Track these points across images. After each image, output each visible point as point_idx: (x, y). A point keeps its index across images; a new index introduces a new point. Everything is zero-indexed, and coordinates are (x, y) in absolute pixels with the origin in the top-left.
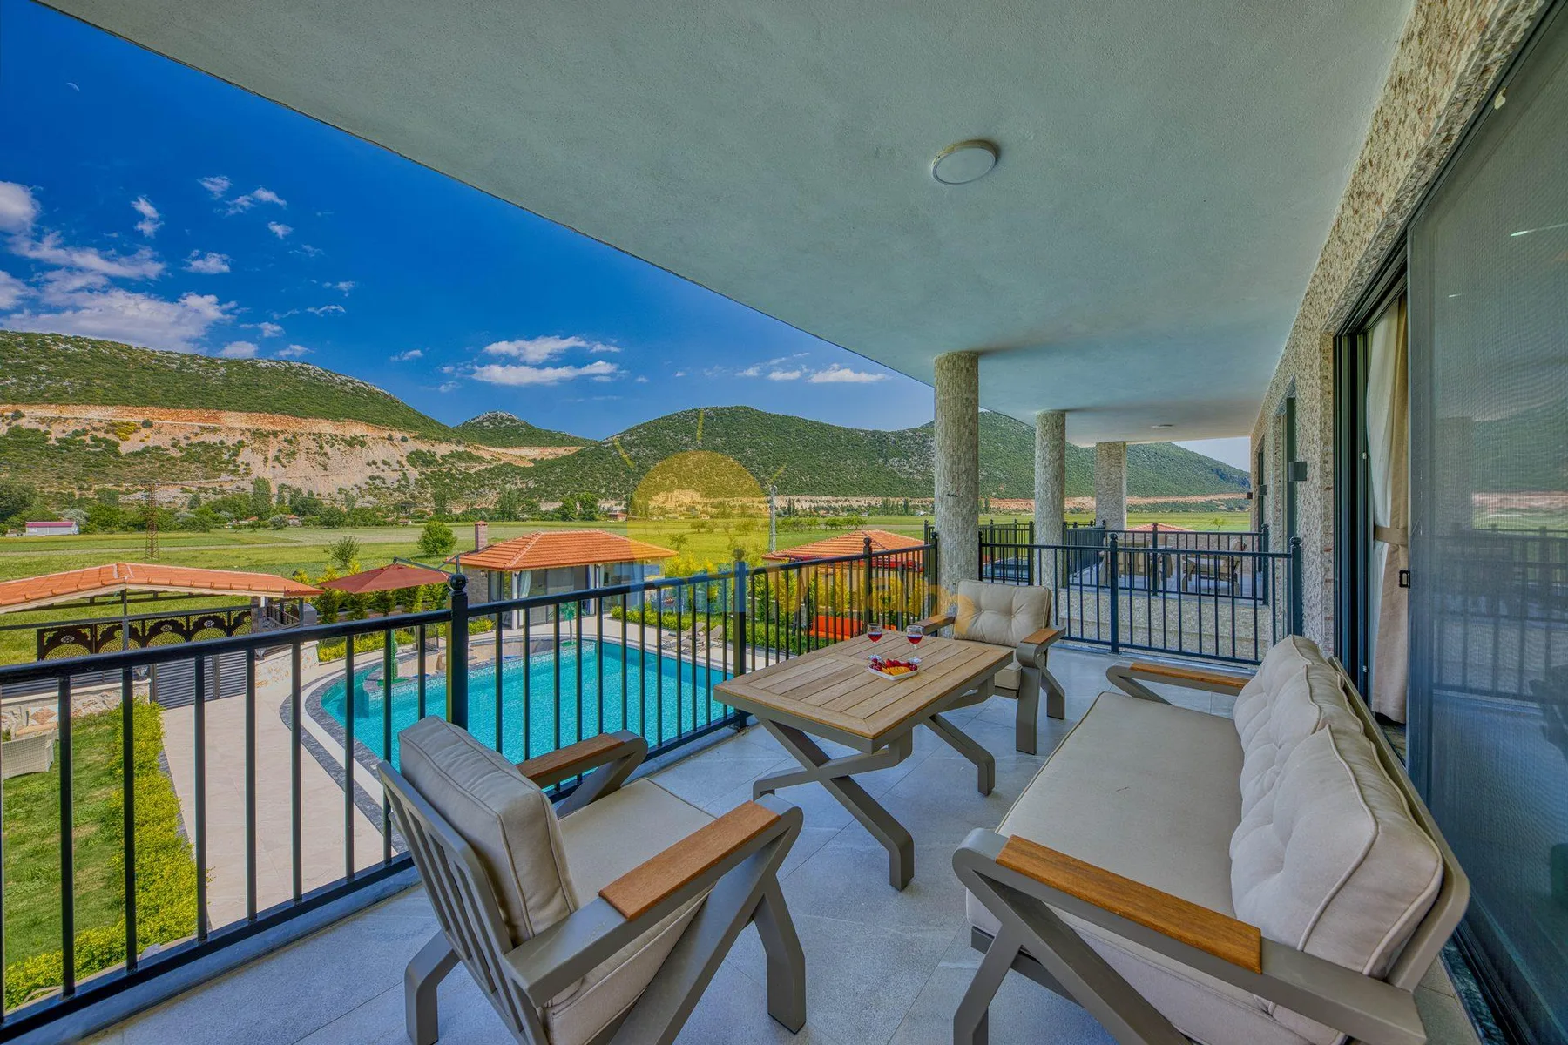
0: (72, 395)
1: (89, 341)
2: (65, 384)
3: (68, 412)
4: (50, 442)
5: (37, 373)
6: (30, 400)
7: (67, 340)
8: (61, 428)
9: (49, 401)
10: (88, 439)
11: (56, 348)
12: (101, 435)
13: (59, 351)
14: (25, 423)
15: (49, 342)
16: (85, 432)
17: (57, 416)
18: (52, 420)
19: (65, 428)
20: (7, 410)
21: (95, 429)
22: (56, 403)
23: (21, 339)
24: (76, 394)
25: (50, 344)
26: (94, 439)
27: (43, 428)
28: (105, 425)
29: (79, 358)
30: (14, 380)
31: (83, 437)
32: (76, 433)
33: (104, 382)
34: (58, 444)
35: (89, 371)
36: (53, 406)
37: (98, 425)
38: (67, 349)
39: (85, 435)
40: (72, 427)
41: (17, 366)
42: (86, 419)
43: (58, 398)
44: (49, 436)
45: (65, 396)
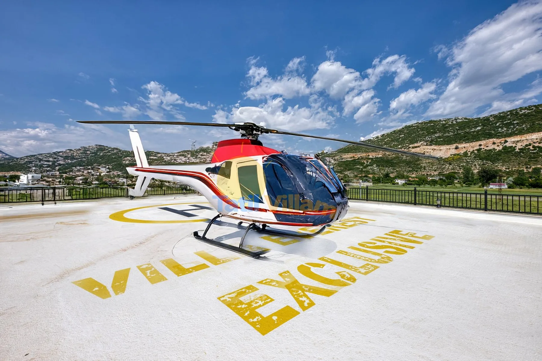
0: (526, 130)
1: (535, 106)
2: (523, 126)
3: (524, 137)
4: (516, 150)
5: (513, 124)
6: (510, 135)
7: (526, 108)
8: (521, 144)
9: (517, 135)
10: (531, 147)
11: (521, 113)
12: (537, 145)
13: (522, 114)
14: (508, 144)
15: (519, 111)
16: (530, 145)
17: (519, 140)
18: (518, 142)
19: (522, 144)
20: (502, 140)
21: (534, 143)
22: (520, 135)
23: (509, 113)
24: (528, 129)
25: (519, 112)
26: (534, 147)
27: (514, 145)
28: (539, 140)
29: (530, 114)
30: (505, 129)
31: (529, 147)
32: (527, 145)
33: (540, 122)
34: (519, 151)
35: (534, 118)
36: (518, 136)
37: (535, 141)
38: (525, 112)
39: (530, 146)
40: (525, 143)
41: (506, 124)
42: (531, 139)
43: (521, 132)
44: (516, 148)
45: (523, 131)
